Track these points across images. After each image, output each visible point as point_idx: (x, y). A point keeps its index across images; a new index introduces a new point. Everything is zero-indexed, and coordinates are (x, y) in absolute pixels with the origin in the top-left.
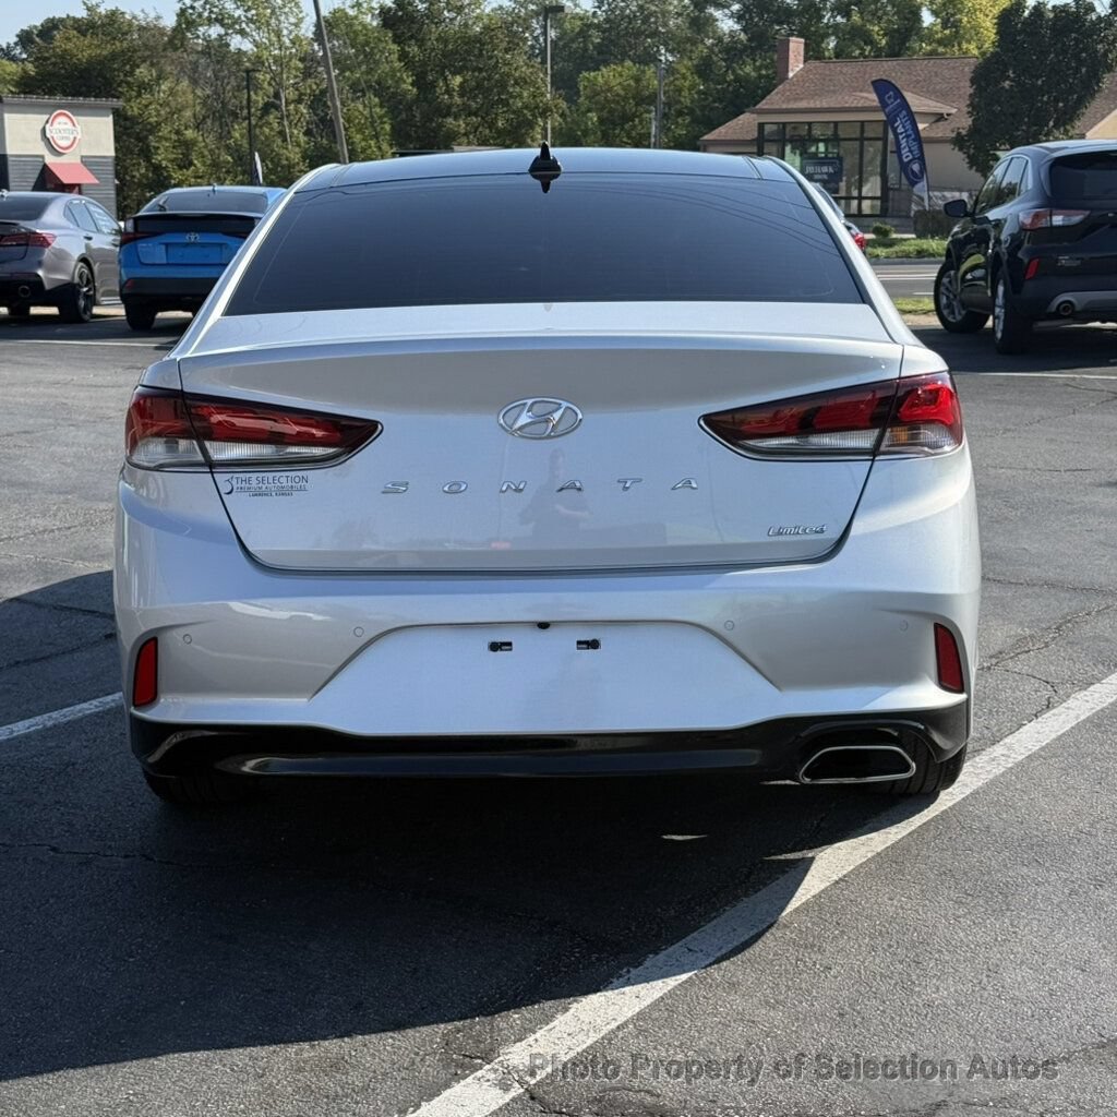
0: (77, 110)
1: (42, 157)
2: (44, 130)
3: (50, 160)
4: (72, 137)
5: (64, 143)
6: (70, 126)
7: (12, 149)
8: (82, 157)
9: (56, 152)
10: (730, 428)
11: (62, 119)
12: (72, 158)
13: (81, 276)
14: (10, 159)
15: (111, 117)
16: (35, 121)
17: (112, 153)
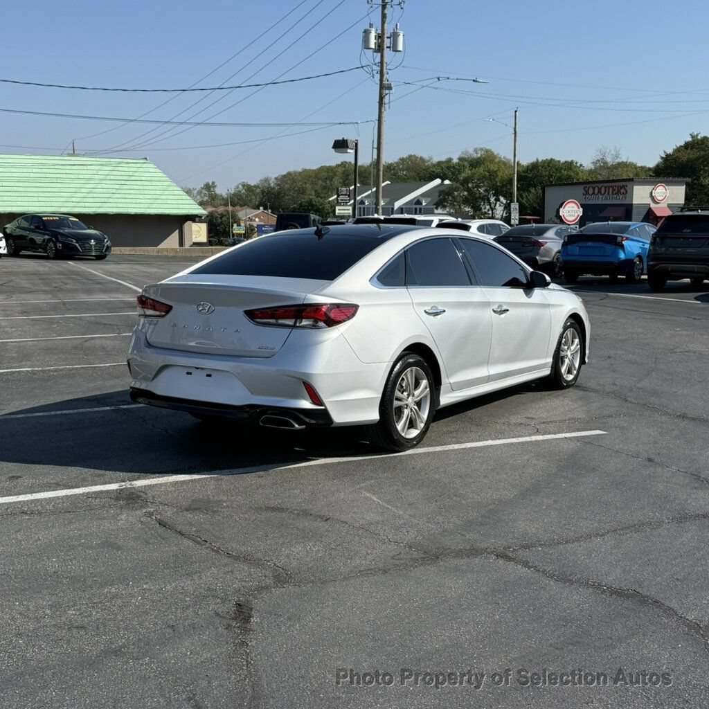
0: (668, 183)
1: (649, 204)
2: (651, 193)
3: (653, 206)
4: (664, 196)
5: (660, 198)
6: (664, 190)
7: (636, 201)
8: (668, 204)
9: (655, 202)
10: (251, 315)
11: (660, 188)
12: (663, 205)
13: (557, 259)
14: (634, 206)
15: (684, 186)
16: (648, 188)
17: (683, 202)
